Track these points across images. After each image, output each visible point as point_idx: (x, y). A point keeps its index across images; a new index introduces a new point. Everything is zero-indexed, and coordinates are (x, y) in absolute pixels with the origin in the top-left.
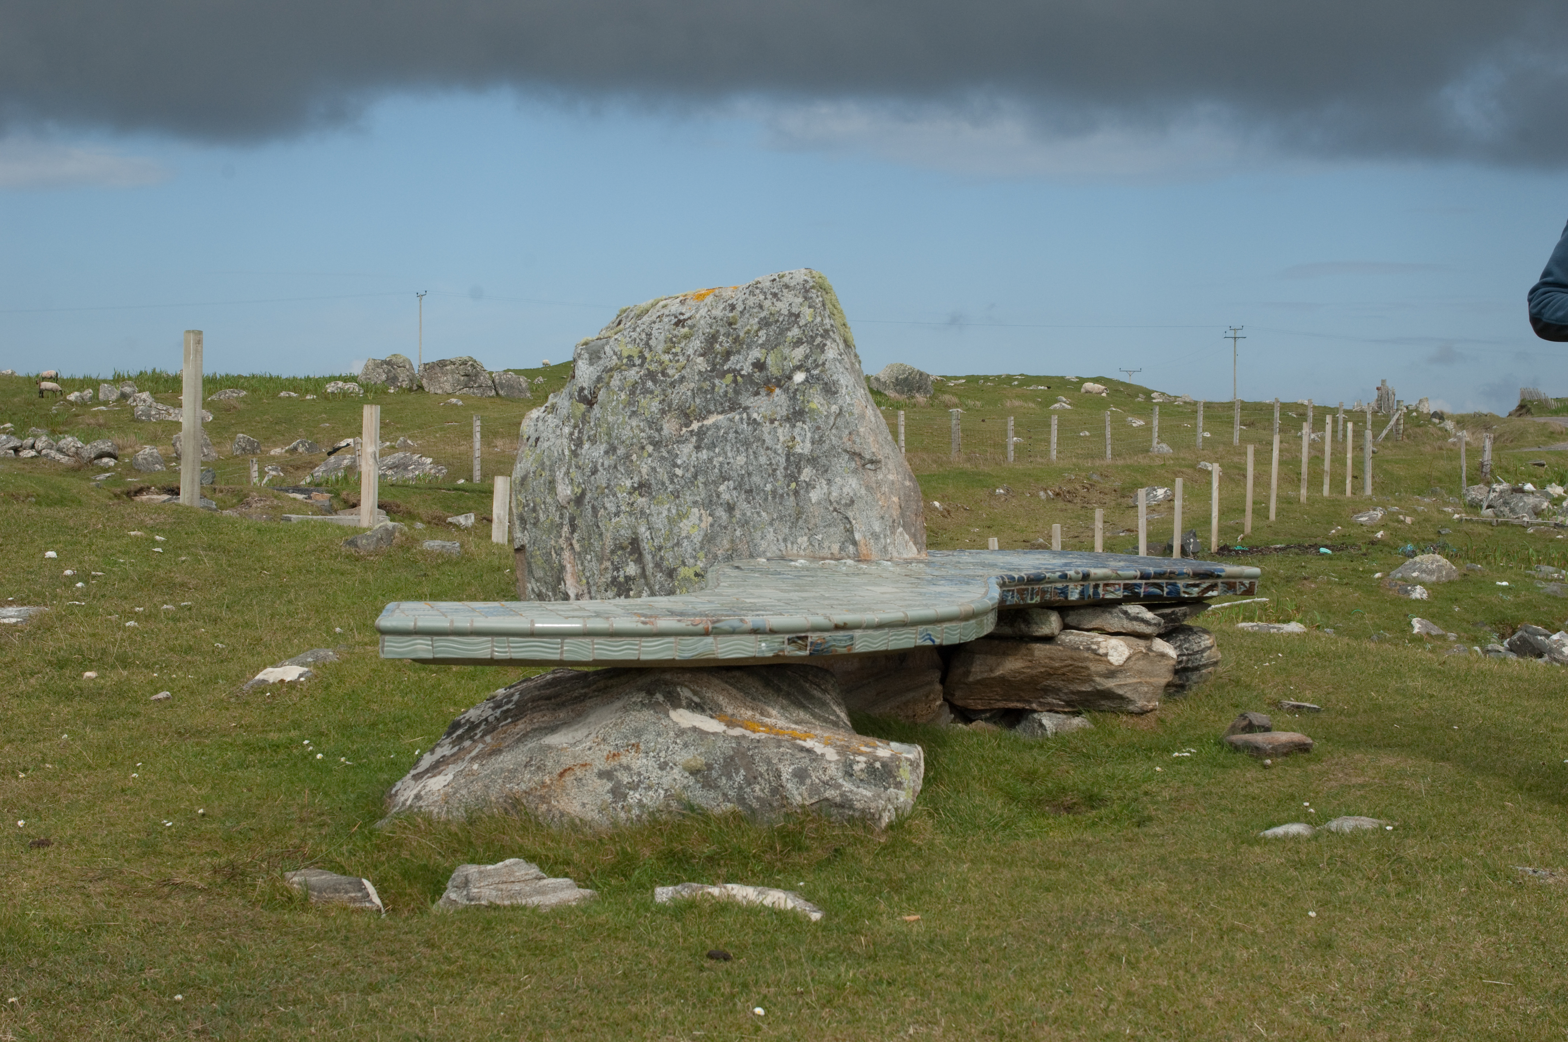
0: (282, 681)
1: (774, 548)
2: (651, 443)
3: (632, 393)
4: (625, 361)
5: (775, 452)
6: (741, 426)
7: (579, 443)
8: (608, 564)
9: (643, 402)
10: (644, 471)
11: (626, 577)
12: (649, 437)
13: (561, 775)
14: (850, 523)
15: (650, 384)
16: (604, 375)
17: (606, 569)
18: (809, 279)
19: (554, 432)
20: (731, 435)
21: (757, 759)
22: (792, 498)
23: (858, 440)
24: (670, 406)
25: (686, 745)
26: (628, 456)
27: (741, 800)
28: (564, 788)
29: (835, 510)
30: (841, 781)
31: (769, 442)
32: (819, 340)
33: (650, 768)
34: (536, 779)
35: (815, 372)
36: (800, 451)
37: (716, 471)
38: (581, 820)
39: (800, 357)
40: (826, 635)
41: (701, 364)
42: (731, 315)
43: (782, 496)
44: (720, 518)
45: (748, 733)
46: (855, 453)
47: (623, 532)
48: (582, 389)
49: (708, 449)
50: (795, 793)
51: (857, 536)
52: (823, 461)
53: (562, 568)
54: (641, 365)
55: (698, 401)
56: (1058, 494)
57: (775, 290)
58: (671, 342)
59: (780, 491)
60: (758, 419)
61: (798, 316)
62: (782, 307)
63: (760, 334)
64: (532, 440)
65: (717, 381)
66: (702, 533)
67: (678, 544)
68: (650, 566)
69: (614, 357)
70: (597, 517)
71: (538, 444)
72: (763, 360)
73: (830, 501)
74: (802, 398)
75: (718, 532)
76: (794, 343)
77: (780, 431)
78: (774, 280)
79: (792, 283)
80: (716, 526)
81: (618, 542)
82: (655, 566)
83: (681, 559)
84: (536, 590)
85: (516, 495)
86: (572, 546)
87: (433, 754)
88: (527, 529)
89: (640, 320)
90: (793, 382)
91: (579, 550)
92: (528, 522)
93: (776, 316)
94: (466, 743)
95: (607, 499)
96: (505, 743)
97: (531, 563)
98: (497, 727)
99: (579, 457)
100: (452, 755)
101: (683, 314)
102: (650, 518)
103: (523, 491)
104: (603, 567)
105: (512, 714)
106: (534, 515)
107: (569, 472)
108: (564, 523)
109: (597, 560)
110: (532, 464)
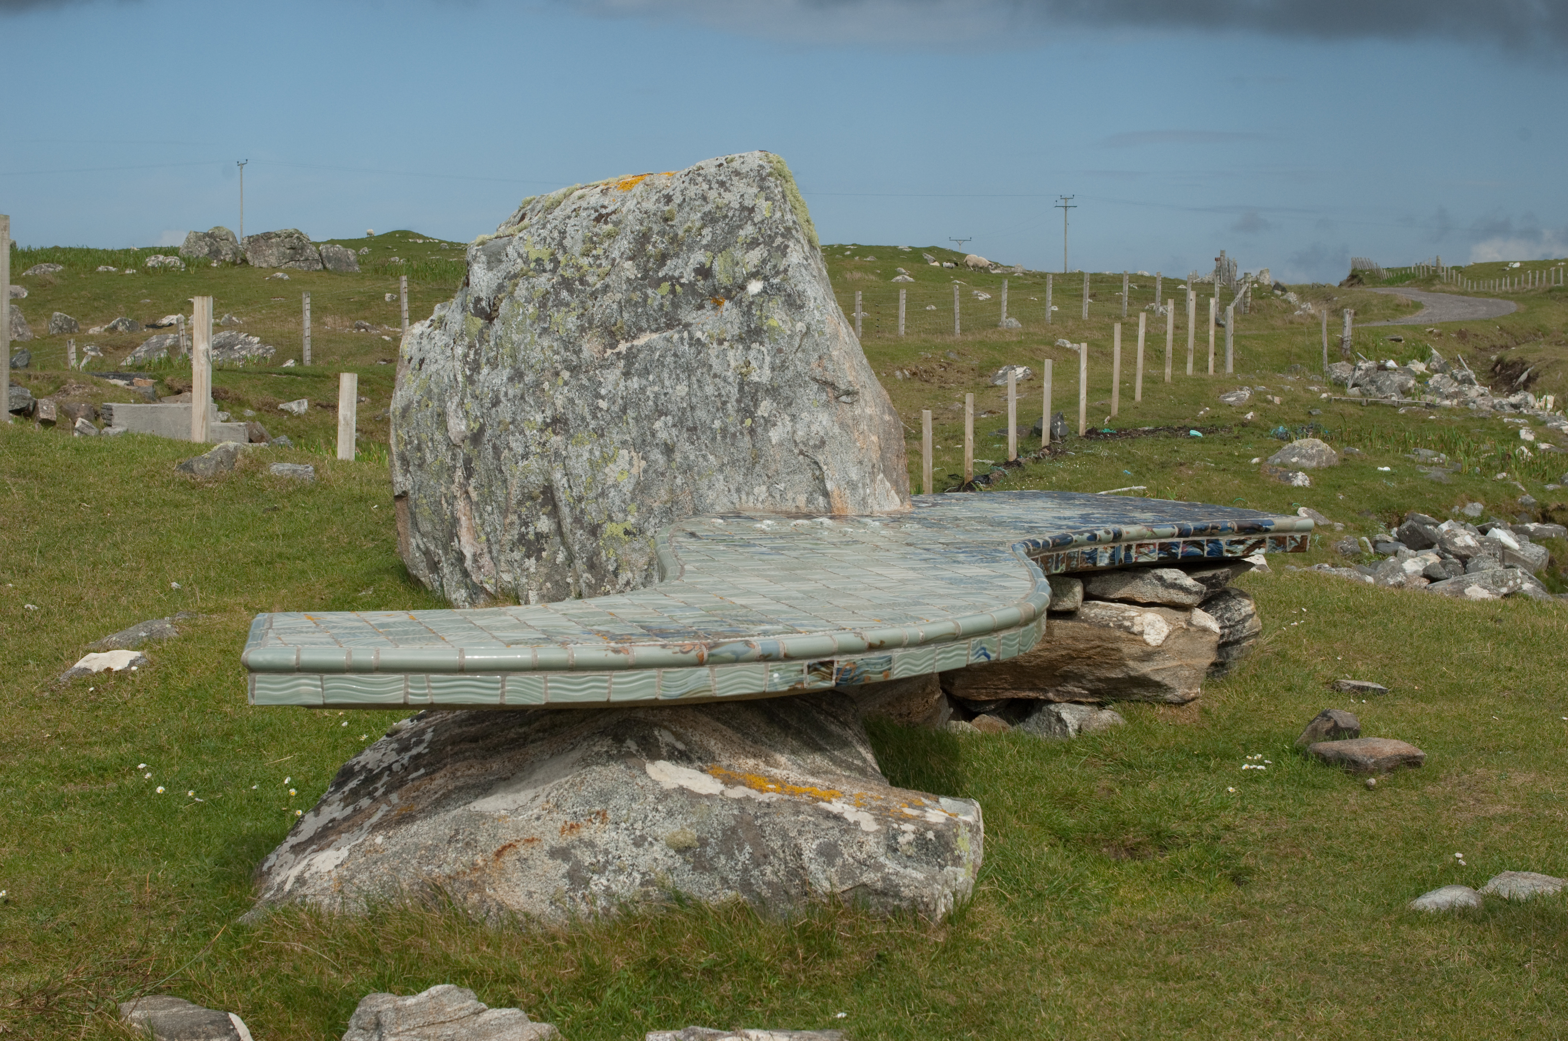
0: (109, 670)
1: (725, 500)
2: (567, 369)
3: (543, 305)
4: (532, 265)
5: (725, 381)
6: (681, 349)
7: (476, 367)
8: (514, 518)
9: (557, 317)
10: (560, 402)
11: (536, 534)
12: (565, 361)
13: (499, 854)
14: (820, 468)
15: (564, 294)
16: (507, 283)
17: (512, 524)
18: (765, 164)
19: (443, 352)
20: (669, 359)
21: (768, 830)
22: (747, 438)
23: (830, 367)
24: (590, 322)
25: (670, 813)
26: (538, 384)
27: (746, 886)
28: (502, 872)
29: (801, 453)
30: (882, 859)
31: (717, 367)
32: (779, 240)
33: (621, 845)
34: (464, 859)
35: (776, 281)
36: (756, 379)
37: (651, 403)
38: (526, 915)
39: (756, 262)
40: (857, 657)
41: (630, 270)
42: (666, 208)
43: (734, 435)
44: (656, 462)
45: (753, 793)
46: (826, 383)
47: (532, 478)
48: (478, 300)
49: (639, 376)
50: (820, 876)
51: (830, 486)
52: (786, 391)
53: (455, 521)
54: (554, 271)
55: (626, 315)
56: (914, 374)
57: (722, 178)
58: (591, 242)
59: (732, 430)
60: (703, 339)
61: (752, 210)
62: (732, 198)
63: (704, 232)
64: (415, 362)
65: (650, 291)
66: (633, 481)
67: (603, 494)
68: (567, 522)
69: (519, 261)
70: (499, 459)
71: (424, 366)
72: (708, 266)
73: (795, 442)
74: (758, 313)
75: (653, 480)
76: (748, 244)
77: (731, 354)
78: (721, 165)
79: (744, 169)
80: (650, 472)
81: (526, 491)
82: (574, 522)
83: (607, 513)
84: (422, 546)
85: (396, 430)
86: (467, 494)
87: (317, 814)
88: (410, 472)
89: (551, 214)
90: (747, 293)
91: (476, 499)
92: (412, 463)
93: (724, 210)
94: (363, 801)
95: (511, 437)
96: (418, 806)
97: (416, 513)
98: (406, 780)
99: (476, 384)
100: (344, 818)
101: (605, 208)
102: (567, 461)
103: (405, 425)
104: (508, 521)
105: (425, 762)
106: (419, 454)
107: (463, 403)
108: (458, 465)
109: (500, 512)
110: (416, 392)
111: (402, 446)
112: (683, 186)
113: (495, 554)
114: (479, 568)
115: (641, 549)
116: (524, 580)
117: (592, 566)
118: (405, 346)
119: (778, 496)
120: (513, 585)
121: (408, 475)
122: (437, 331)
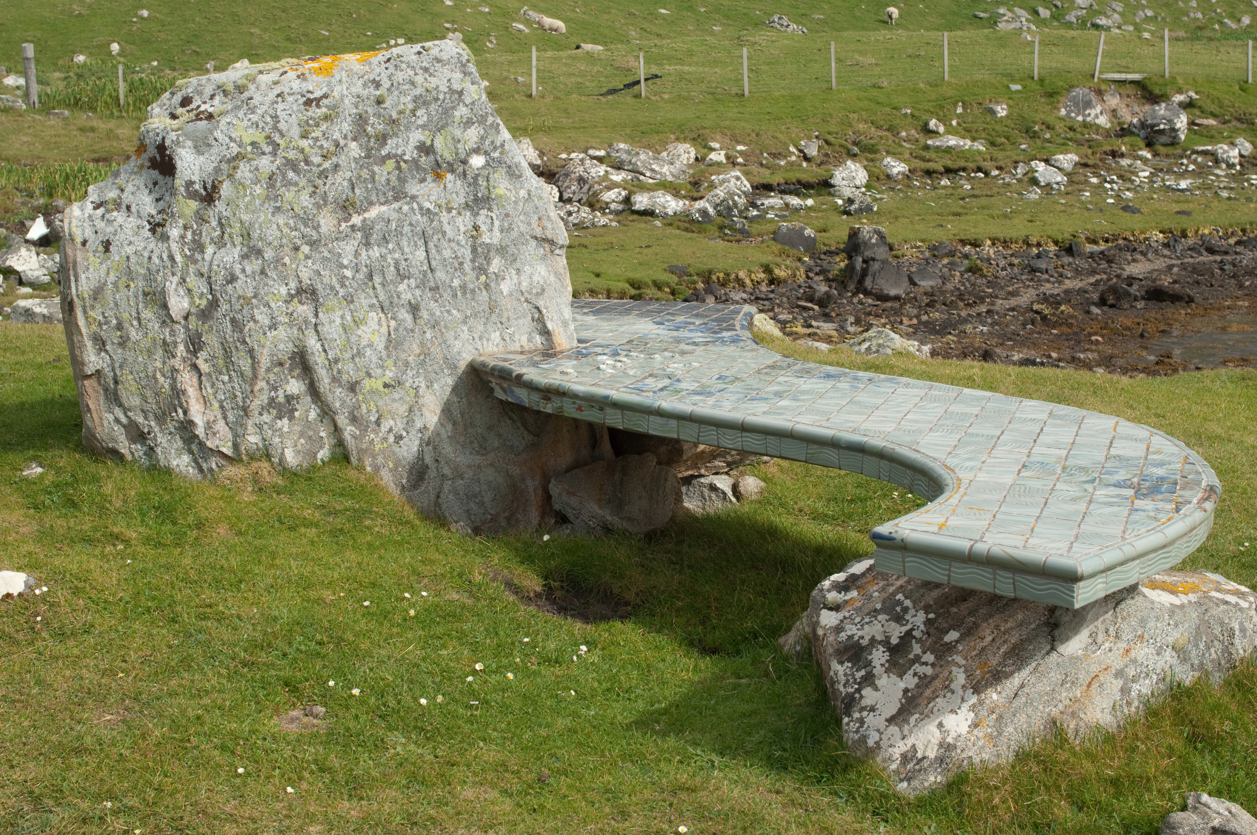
0: (9, 596)
1: (470, 348)
2: (307, 244)
3: (271, 185)
4: (249, 148)
5: (459, 244)
6: (414, 218)
7: (198, 247)
8: (263, 384)
9: (289, 195)
10: (303, 275)
11: (286, 396)
12: (304, 236)
13: (1090, 684)
14: (540, 312)
15: (291, 174)
17: (261, 390)
18: (461, 52)
19: (137, 234)
20: (407, 229)
21: (1212, 622)
22: (484, 292)
23: (549, 226)
24: (324, 199)
25: (1176, 625)
27: (1201, 666)
28: (1090, 698)
31: (450, 234)
33: (1149, 656)
34: (1071, 695)
35: (496, 155)
36: (488, 241)
37: (392, 269)
38: (1097, 726)
39: (476, 139)
41: (354, 149)
42: (378, 93)
43: (473, 291)
44: (404, 320)
46: (545, 240)
48: (190, 183)
49: (379, 245)
50: (1240, 647)
51: (550, 326)
52: (512, 250)
53: (177, 393)
54: (274, 154)
55: (357, 191)
58: (307, 125)
59: (471, 286)
60: (432, 208)
61: (461, 93)
62: (440, 82)
63: (418, 113)
65: (376, 168)
66: (384, 339)
67: (359, 354)
68: (324, 382)
69: (232, 144)
70: (241, 331)
71: (111, 248)
72: (428, 143)
73: (521, 291)
74: (485, 183)
75: (405, 337)
76: (465, 124)
77: (460, 219)
78: (419, 53)
79: (444, 56)
80: (401, 330)
81: (275, 358)
82: (333, 381)
83: (364, 370)
84: (124, 420)
85: (85, 312)
86: (195, 367)
87: (876, 689)
88: (106, 351)
89: (251, 98)
90: (470, 167)
91: (207, 371)
92: (109, 342)
93: (434, 93)
94: (918, 668)
95: (255, 311)
96: (994, 661)
97: (116, 390)
98: (947, 644)
99: (200, 263)
100: (917, 686)
101: (312, 93)
102: (319, 328)
103: (98, 306)
104: (257, 388)
105: (945, 625)
106: (119, 333)
107: (184, 281)
108: (179, 340)
109: (244, 380)
110: (108, 273)
111: (94, 328)
112: (388, 72)
113: (231, 418)
114: (214, 434)
115: (400, 399)
116: (277, 440)
117: (354, 419)
118: (74, 229)
119: (508, 339)
120: (261, 445)
121: (103, 354)
122: (115, 214)
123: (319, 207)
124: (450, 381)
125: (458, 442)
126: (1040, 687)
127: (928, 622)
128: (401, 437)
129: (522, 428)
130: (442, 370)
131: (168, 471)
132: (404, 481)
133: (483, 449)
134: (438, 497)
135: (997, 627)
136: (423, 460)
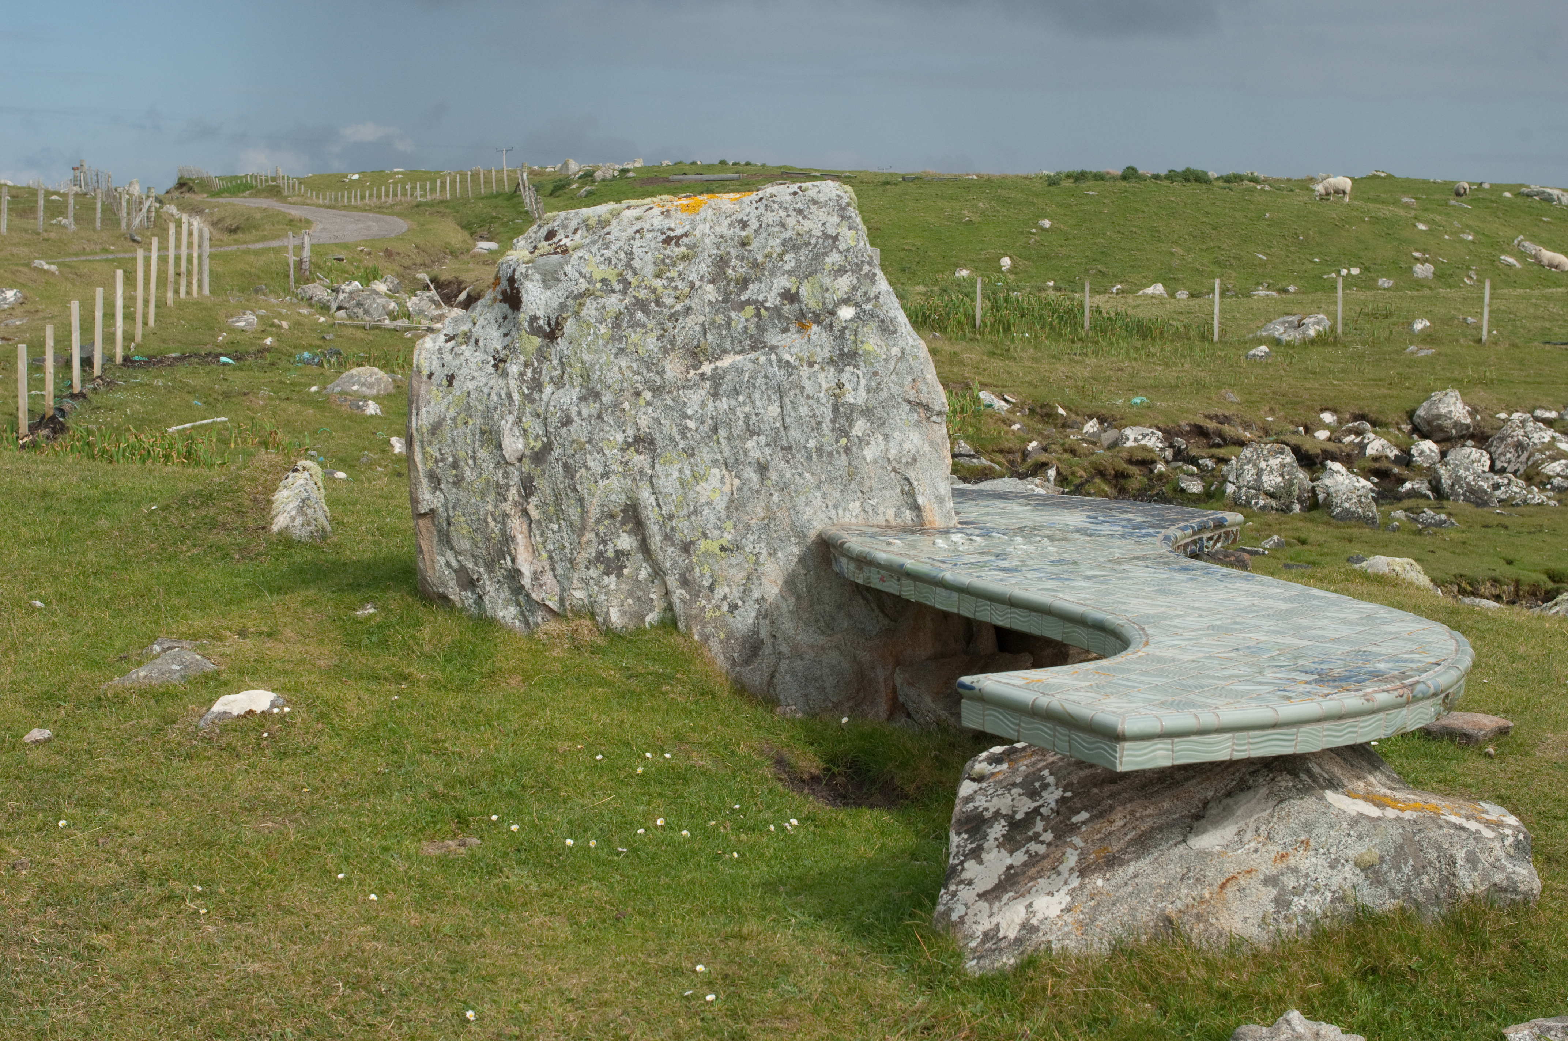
0: (251, 712)
1: (823, 516)
2: (649, 389)
3: (617, 325)
4: (599, 285)
5: (818, 402)
6: (771, 371)
7: (537, 385)
8: (592, 536)
9: (635, 337)
10: (642, 422)
11: (616, 551)
12: (646, 381)
13: (1223, 886)
14: (911, 484)
15: (639, 315)
16: (570, 302)
17: (589, 542)
18: (842, 194)
19: (481, 369)
20: (760, 381)
21: (1425, 844)
22: (844, 457)
23: (925, 389)
24: (672, 343)
25: (1360, 837)
26: (617, 405)
27: (1407, 894)
28: (1225, 902)
29: (894, 470)
31: (809, 390)
32: (866, 268)
33: (1320, 868)
34: (1194, 894)
35: (868, 307)
36: (852, 400)
37: (741, 423)
38: (1240, 938)
39: (846, 289)
41: (711, 292)
42: (743, 234)
43: (830, 454)
44: (749, 480)
46: (919, 404)
47: (613, 497)
48: (534, 319)
49: (728, 397)
50: (1467, 880)
51: (920, 500)
52: (880, 412)
54: (624, 292)
55: (710, 337)
57: (799, 206)
58: (663, 264)
59: (829, 449)
60: (792, 361)
61: (835, 238)
62: (813, 225)
63: (786, 258)
65: (733, 314)
66: (726, 499)
67: (696, 512)
68: (656, 539)
69: (581, 280)
70: (573, 478)
71: (455, 383)
72: (794, 290)
73: (888, 459)
74: (852, 337)
75: (749, 498)
76: (836, 272)
77: (822, 376)
78: (795, 193)
79: (822, 198)
80: (745, 489)
81: (606, 509)
82: (665, 539)
83: (700, 530)
84: (455, 564)
85: (423, 447)
86: (525, 512)
87: (981, 862)
88: (441, 490)
89: (609, 233)
90: (838, 318)
91: (537, 517)
92: (444, 481)
93: (806, 237)
94: (1033, 847)
95: (588, 457)
96: (1115, 847)
97: (448, 531)
98: (1073, 824)
99: (538, 403)
100: (1025, 864)
101: (673, 230)
102: (654, 480)
103: (435, 442)
104: (584, 539)
105: (1079, 805)
106: (454, 472)
107: (520, 421)
108: (512, 483)
109: (572, 531)
110: (448, 409)
111: (430, 464)
112: (758, 212)
113: (559, 571)
114: (541, 586)
115: (738, 564)
116: (603, 597)
117: (685, 582)
118: (422, 361)
119: (870, 511)
120: (586, 602)
121: (438, 492)
122: (464, 347)
123: (665, 351)
124: (796, 550)
125: (800, 618)
126: (1153, 879)
127: (1062, 801)
128: (736, 607)
129: (877, 611)
130: (789, 538)
131: (492, 622)
132: (736, 655)
133: (829, 628)
134: (772, 676)
135: (1132, 813)
136: (758, 633)
